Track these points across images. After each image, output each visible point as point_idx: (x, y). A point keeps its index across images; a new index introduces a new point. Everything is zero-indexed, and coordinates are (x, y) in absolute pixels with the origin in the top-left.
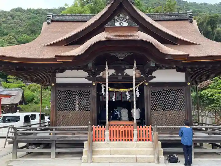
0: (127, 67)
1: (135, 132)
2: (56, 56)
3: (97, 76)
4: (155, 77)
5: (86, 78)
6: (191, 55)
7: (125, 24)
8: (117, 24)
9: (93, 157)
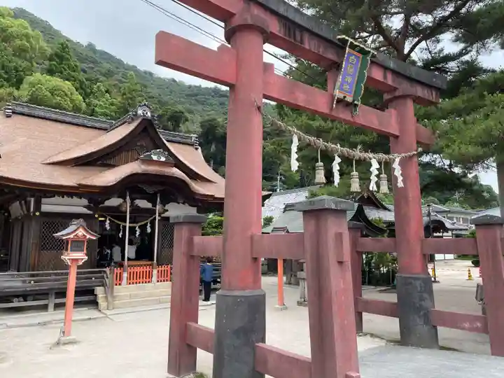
0: (138, 196)
1: (155, 272)
2: (79, 185)
3: (102, 205)
4: (167, 211)
5: (85, 207)
6: (216, 196)
7: (163, 159)
8: (155, 158)
9: (115, 302)
